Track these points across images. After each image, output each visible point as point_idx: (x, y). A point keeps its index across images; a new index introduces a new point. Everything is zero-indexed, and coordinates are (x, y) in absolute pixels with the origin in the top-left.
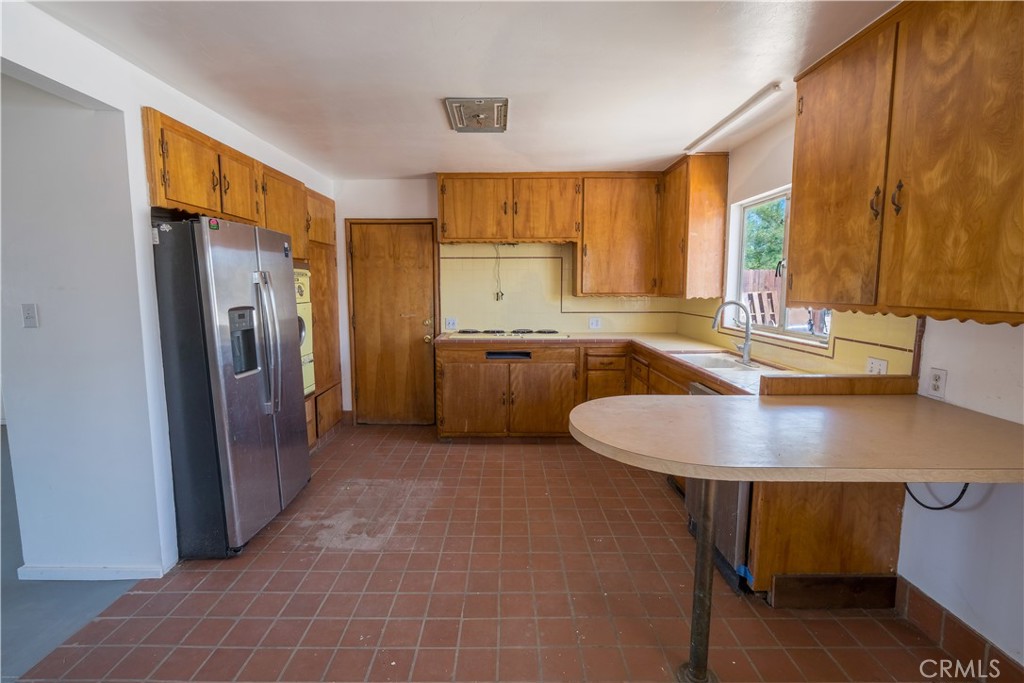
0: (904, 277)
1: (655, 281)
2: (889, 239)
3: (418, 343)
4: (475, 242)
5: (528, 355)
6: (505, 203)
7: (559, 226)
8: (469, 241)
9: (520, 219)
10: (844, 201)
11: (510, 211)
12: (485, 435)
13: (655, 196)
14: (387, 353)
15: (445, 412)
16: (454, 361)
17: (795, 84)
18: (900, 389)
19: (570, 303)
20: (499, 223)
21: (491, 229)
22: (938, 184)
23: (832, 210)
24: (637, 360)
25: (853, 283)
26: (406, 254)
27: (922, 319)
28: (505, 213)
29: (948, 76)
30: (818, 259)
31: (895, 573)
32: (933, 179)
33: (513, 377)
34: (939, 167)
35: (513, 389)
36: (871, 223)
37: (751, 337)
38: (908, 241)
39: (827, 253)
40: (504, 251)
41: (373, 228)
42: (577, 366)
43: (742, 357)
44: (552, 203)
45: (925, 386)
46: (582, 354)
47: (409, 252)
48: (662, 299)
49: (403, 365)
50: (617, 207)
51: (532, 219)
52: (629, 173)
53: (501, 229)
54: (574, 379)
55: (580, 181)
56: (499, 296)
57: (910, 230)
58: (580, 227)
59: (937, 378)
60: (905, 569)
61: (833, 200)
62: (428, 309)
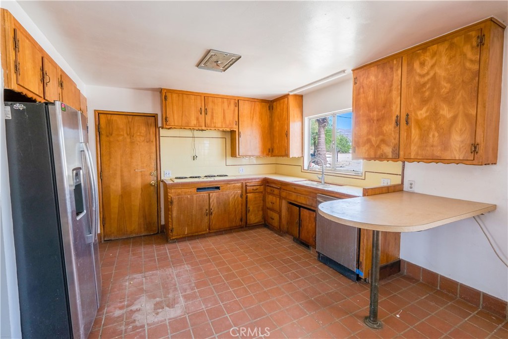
0: (412, 148)
1: (269, 149)
2: (404, 134)
3: (146, 187)
4: (184, 128)
5: (218, 188)
6: (201, 109)
7: (228, 122)
8: (182, 128)
9: (208, 117)
10: (381, 120)
11: (203, 113)
12: (197, 234)
13: (268, 111)
14: (126, 193)
15: (174, 225)
16: (179, 194)
17: (352, 72)
18: (397, 189)
19: (231, 161)
20: (197, 119)
21: (193, 122)
22: (424, 115)
23: (375, 122)
24: (270, 186)
25: (388, 150)
26: (139, 134)
27: (404, 162)
28: (201, 114)
29: (426, 79)
30: (369, 141)
31: (399, 259)
32: (422, 113)
33: (211, 201)
34: (424, 109)
35: (211, 207)
36: (395, 128)
37: (325, 173)
38: (412, 135)
39: (373, 139)
40: (197, 134)
41: (115, 118)
42: (242, 192)
43: (321, 182)
44: (224, 110)
45: (406, 187)
46: (244, 185)
47: (140, 133)
48: (273, 158)
49: (137, 201)
50: (253, 115)
51: (214, 118)
52: (257, 99)
53: (199, 122)
54: (241, 199)
55: (237, 102)
56: (194, 158)
57: (413, 131)
58: (238, 123)
59: (411, 184)
60: (403, 255)
61: (375, 118)
62: (153, 166)
